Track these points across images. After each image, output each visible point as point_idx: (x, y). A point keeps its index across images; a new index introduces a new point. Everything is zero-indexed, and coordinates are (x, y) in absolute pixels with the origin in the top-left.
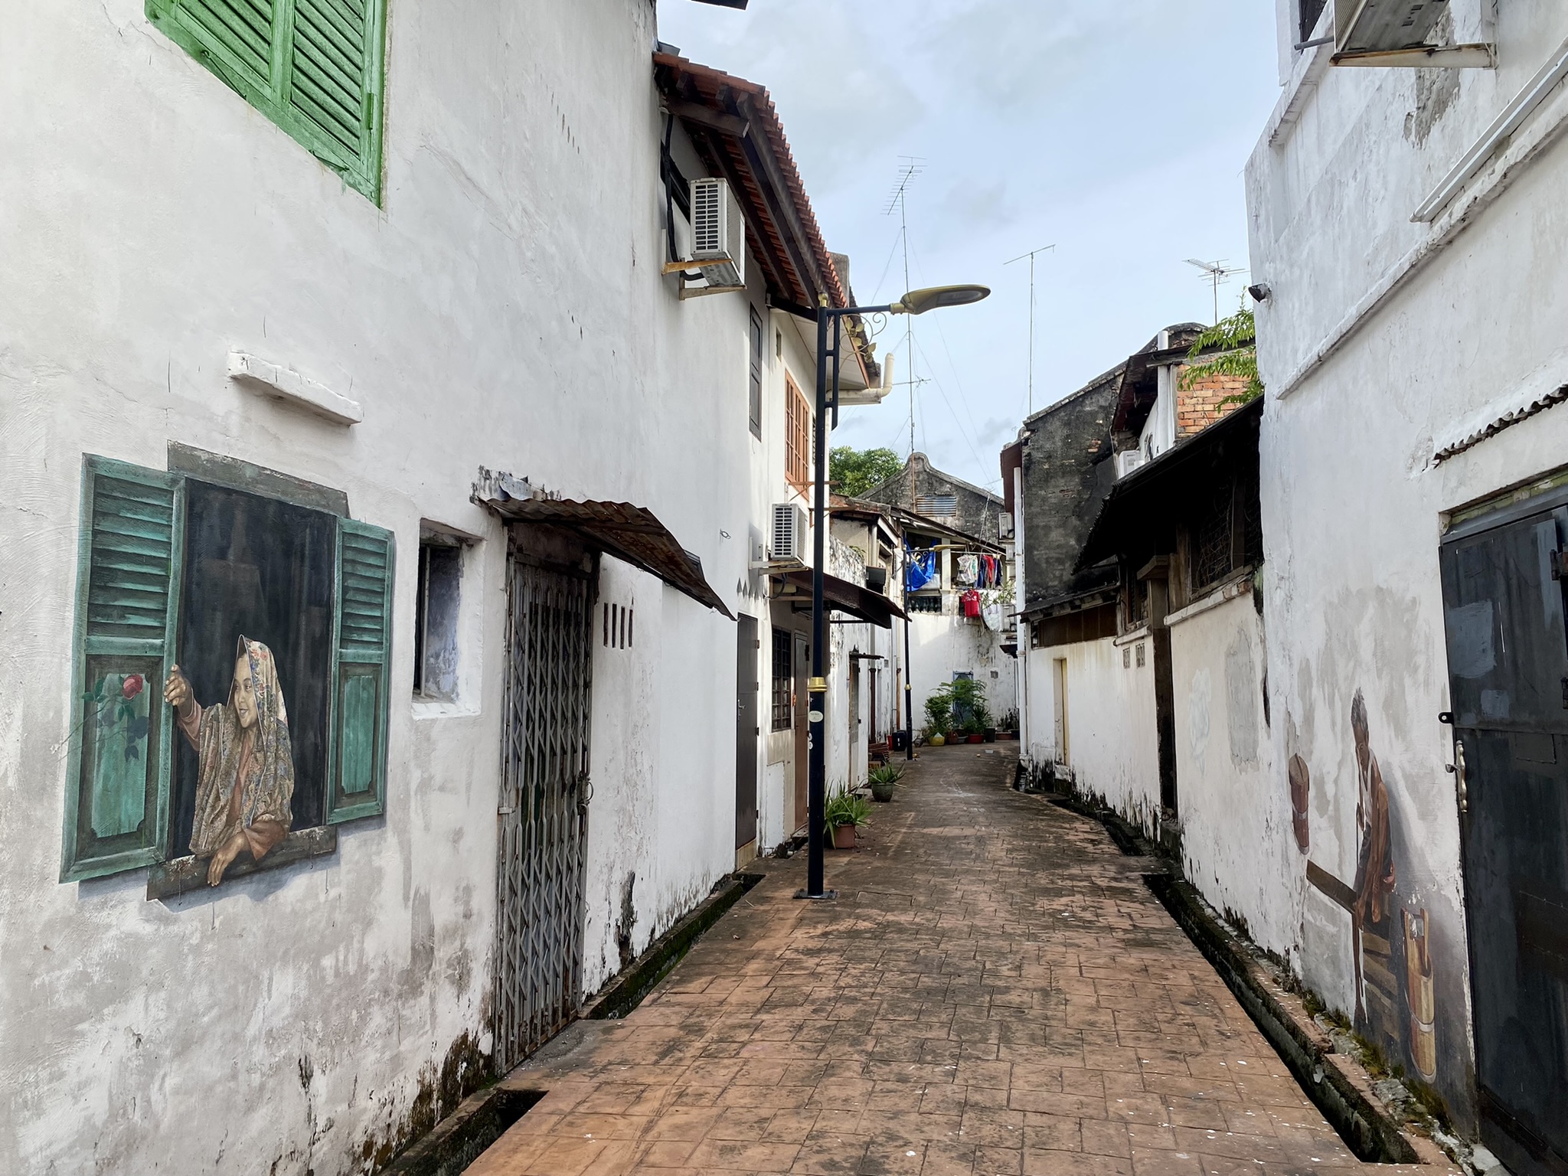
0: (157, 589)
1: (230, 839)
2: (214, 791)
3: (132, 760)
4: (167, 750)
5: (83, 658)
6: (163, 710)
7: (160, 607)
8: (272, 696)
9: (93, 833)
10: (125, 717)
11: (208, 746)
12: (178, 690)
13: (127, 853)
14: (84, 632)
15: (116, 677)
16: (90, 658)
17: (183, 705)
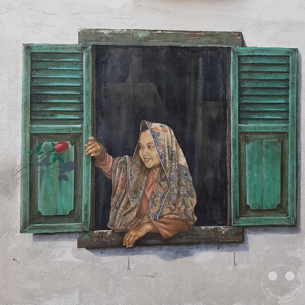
0: (75, 101)
1: (139, 226)
2: (125, 199)
3: (64, 182)
4: (88, 178)
5: (28, 135)
6: (84, 159)
7: (79, 110)
8: (172, 151)
9: (40, 213)
10: (57, 162)
11: (119, 176)
12: (94, 149)
13: (62, 224)
14: (28, 123)
15: (49, 143)
16: (32, 135)
17: (98, 156)
